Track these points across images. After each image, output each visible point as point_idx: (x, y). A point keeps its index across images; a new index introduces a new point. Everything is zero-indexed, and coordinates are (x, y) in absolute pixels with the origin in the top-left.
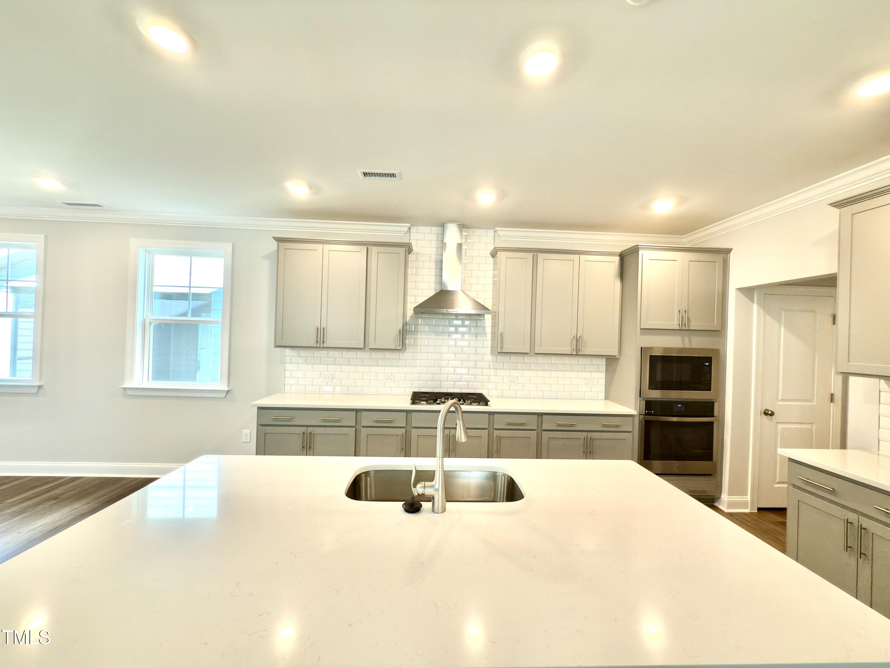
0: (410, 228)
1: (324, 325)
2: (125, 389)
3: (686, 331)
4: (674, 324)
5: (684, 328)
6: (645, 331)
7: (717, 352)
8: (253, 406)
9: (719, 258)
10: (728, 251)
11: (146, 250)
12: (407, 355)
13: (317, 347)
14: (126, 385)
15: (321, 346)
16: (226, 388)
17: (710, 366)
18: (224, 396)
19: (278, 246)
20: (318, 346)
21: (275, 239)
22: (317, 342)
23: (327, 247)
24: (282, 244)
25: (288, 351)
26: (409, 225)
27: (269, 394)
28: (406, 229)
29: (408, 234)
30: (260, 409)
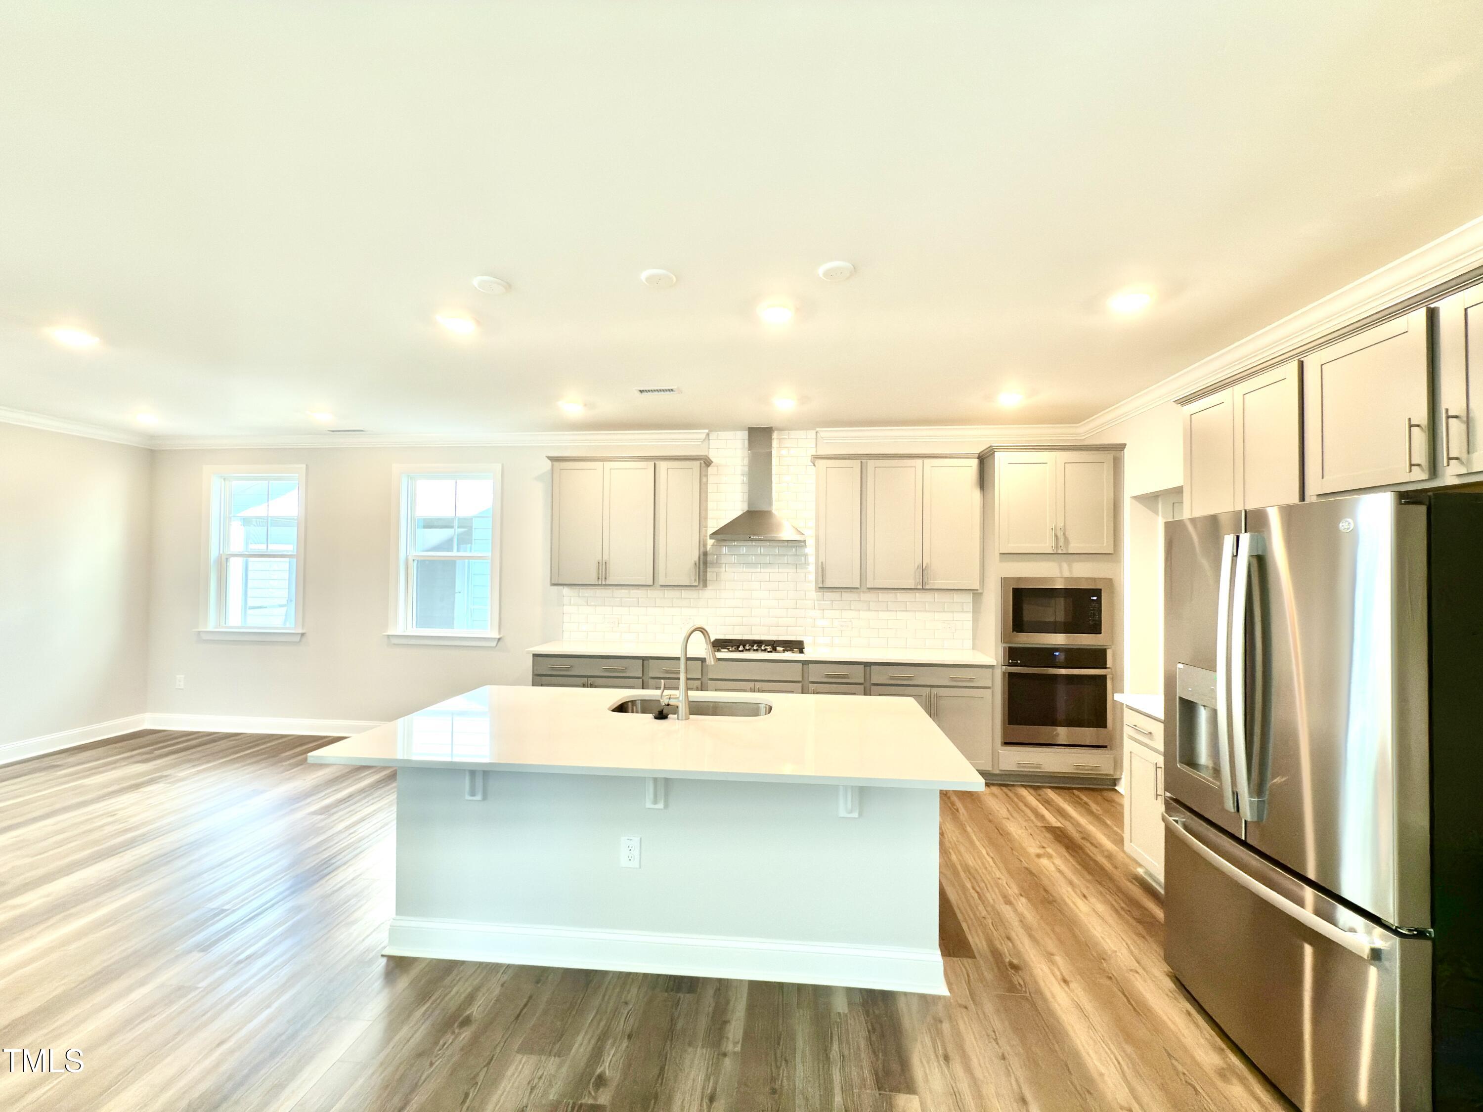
0: (708, 434)
1: (605, 558)
2: (388, 636)
3: (1063, 556)
4: (1047, 546)
5: (1060, 552)
6: (1006, 556)
7: (1110, 582)
8: (528, 652)
9: (1109, 457)
10: (1121, 447)
11: (408, 476)
12: (708, 593)
13: (598, 585)
14: (389, 633)
15: (604, 583)
16: (498, 637)
17: (1099, 601)
18: (495, 645)
19: (553, 465)
20: (600, 583)
21: (550, 458)
22: (598, 578)
23: (609, 465)
24: (556, 464)
25: (566, 591)
26: (707, 431)
27: (545, 641)
28: (704, 436)
29: (707, 441)
30: (535, 656)
